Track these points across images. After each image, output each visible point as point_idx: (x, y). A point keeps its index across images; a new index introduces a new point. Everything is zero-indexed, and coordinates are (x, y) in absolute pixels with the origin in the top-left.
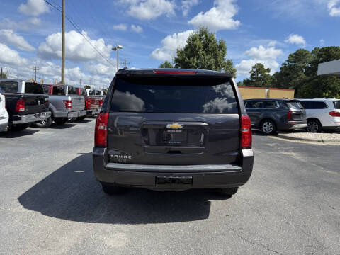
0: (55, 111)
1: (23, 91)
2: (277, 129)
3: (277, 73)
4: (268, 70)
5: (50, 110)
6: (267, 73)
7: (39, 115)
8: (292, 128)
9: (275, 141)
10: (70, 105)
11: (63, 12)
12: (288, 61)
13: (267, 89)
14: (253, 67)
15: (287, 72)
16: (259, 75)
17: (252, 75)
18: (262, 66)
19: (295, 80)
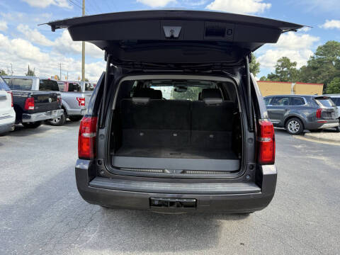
0: (68, 109)
1: (37, 88)
2: (304, 129)
3: (304, 67)
4: (295, 64)
5: (63, 107)
6: (294, 67)
7: (51, 113)
8: (322, 127)
9: (302, 142)
10: (83, 102)
11: (83, 9)
12: (317, 54)
13: (293, 84)
14: (279, 61)
15: (316, 65)
16: (285, 69)
17: (277, 69)
18: (288, 60)
19: (324, 74)
